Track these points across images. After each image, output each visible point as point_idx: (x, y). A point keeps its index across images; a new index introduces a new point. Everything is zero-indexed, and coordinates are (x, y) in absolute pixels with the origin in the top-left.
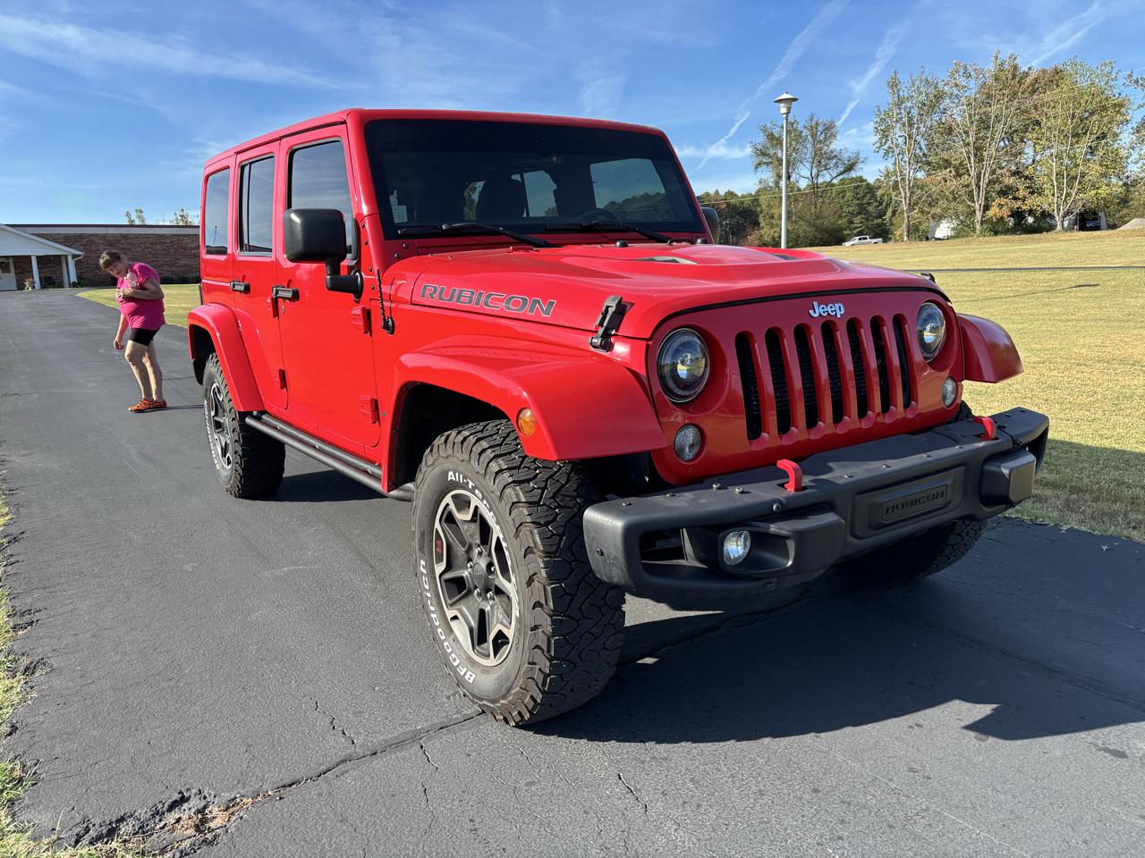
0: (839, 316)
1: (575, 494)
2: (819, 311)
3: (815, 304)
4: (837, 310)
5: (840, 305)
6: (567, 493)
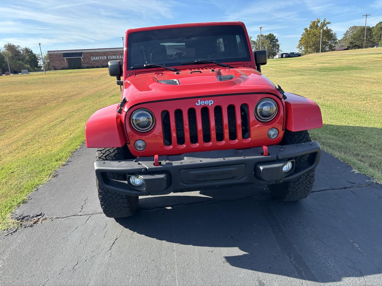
0: (210, 105)
1: (113, 156)
2: (200, 103)
3: (199, 101)
4: (210, 103)
5: (212, 101)
6: (111, 156)
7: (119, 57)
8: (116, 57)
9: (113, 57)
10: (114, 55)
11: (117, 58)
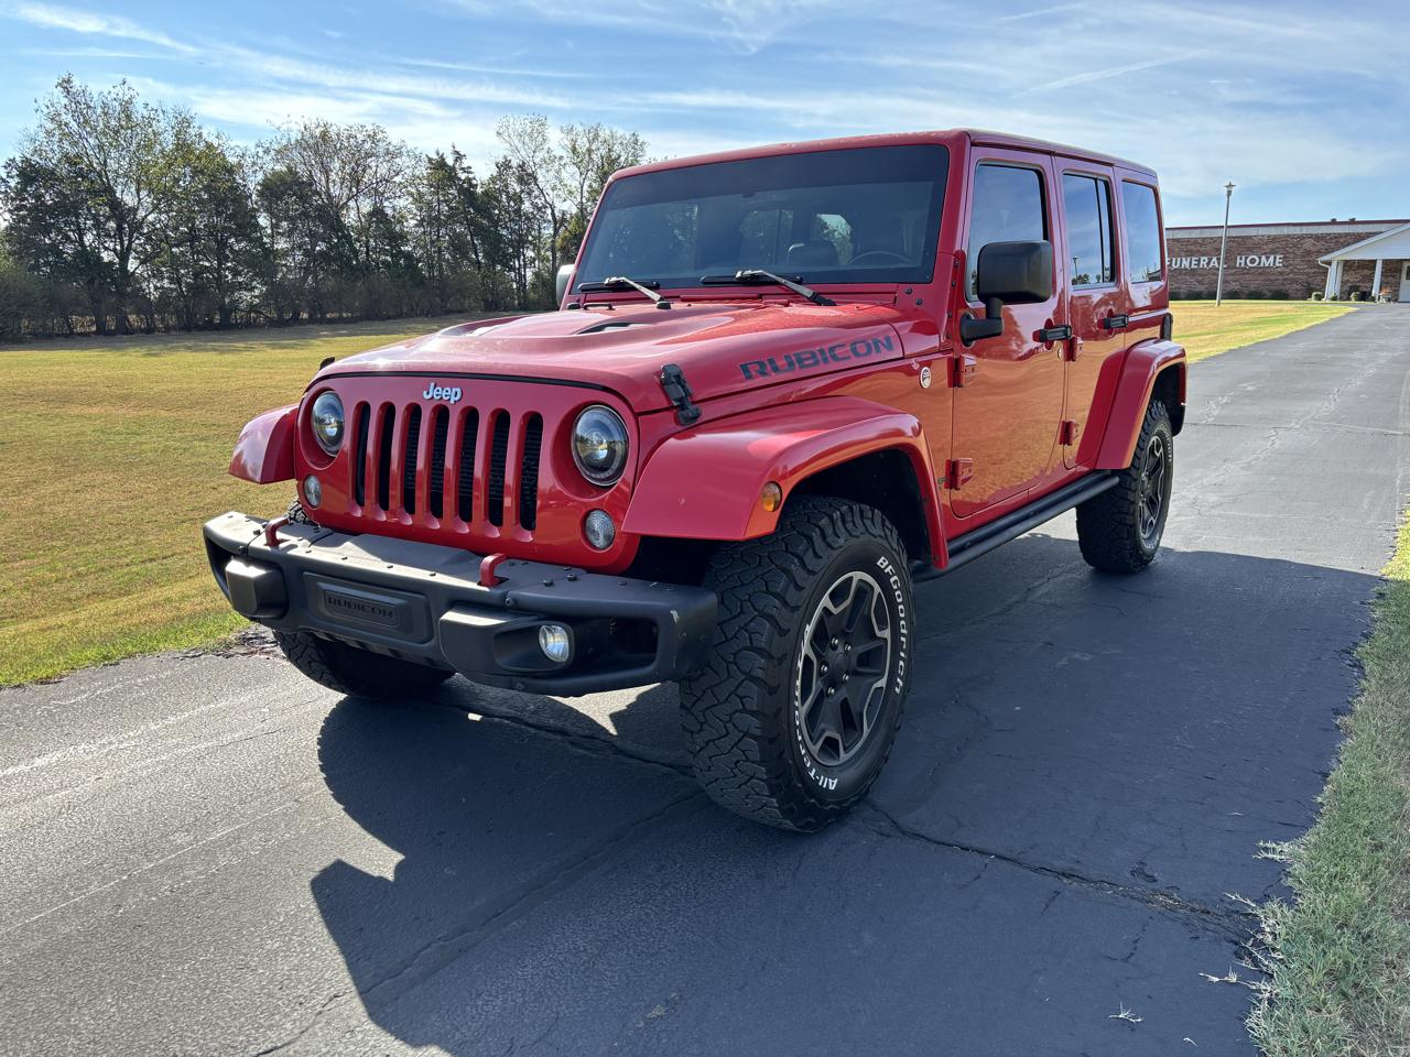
2: (433, 393)
3: (432, 385)
4: (453, 395)
7: (1208, 264)
8: (1193, 262)
9: (1184, 262)
10: (1190, 254)
11: (1198, 265)
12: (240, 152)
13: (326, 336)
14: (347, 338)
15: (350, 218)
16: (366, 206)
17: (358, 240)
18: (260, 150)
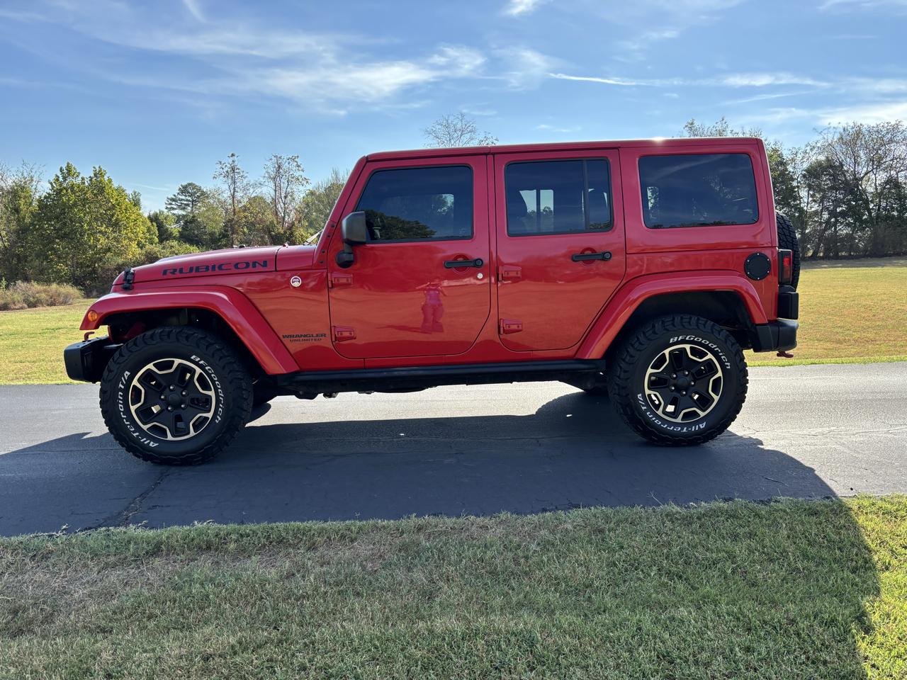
12: (794, 151)
13: (825, 268)
14: (840, 269)
15: (869, 187)
16: (882, 177)
17: (872, 202)
18: (808, 148)
